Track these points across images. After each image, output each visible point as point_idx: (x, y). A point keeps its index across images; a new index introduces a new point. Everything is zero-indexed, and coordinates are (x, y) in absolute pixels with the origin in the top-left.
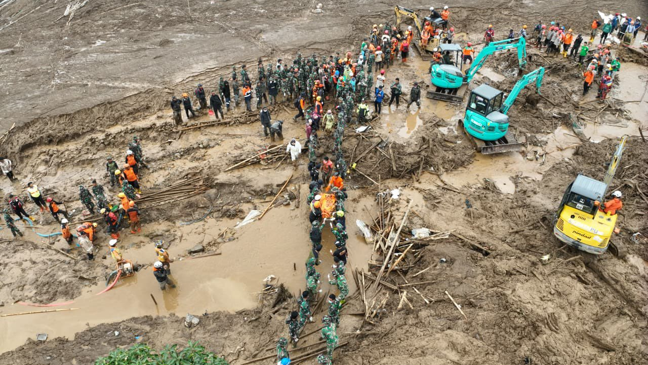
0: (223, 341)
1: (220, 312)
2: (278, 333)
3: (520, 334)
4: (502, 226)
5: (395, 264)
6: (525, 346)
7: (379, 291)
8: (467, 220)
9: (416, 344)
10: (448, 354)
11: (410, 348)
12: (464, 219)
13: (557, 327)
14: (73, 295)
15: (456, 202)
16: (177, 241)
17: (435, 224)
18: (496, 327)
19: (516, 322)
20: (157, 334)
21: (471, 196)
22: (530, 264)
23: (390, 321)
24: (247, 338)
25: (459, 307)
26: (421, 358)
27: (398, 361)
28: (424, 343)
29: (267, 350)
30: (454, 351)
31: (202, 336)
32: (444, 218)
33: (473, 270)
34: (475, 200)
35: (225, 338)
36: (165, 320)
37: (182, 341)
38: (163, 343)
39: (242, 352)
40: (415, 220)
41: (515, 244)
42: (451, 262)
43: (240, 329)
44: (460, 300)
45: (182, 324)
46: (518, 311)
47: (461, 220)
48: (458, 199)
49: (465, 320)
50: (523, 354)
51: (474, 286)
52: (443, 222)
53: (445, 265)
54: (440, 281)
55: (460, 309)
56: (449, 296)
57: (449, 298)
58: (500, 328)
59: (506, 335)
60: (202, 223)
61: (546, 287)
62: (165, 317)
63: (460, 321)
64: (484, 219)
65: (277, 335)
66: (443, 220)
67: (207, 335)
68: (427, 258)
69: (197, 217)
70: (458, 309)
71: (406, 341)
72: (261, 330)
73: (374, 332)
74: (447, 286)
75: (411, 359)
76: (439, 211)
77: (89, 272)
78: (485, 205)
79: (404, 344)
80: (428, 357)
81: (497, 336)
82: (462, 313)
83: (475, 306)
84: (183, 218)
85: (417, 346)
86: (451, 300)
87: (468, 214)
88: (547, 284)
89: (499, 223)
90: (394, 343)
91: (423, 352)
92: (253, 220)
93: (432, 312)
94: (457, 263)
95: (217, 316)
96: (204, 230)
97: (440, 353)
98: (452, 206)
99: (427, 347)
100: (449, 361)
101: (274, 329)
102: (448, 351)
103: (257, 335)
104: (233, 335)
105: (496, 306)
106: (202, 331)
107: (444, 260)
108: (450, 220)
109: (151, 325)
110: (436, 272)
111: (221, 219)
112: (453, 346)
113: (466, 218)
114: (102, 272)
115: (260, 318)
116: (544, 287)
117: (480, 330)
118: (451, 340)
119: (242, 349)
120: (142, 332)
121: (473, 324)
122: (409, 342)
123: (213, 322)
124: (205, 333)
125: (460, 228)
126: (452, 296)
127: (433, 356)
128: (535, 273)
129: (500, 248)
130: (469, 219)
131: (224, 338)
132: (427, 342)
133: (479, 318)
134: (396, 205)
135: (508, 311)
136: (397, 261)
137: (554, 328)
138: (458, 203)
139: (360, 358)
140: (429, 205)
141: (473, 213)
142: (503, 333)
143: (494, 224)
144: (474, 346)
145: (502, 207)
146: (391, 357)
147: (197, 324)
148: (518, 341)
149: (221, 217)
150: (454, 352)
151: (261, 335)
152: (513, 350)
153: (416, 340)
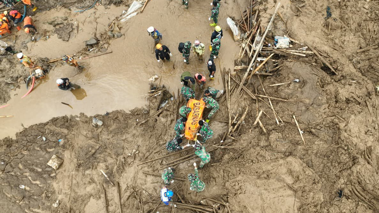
0: (123, 143)
1: (117, 112)
2: (162, 136)
3: (341, 168)
4: (353, 42)
5: (257, 69)
6: (342, 180)
7: (242, 97)
8: (324, 32)
9: (264, 168)
10: (286, 178)
11: (259, 171)
12: (322, 30)
13: (370, 156)
14: (5, 99)
15: (319, 8)
16: (75, 31)
17: (296, 33)
18: (326, 158)
19: (341, 159)
20: (73, 136)
21: (333, 4)
22: (366, 93)
23: (247, 138)
24: (140, 141)
25: (301, 132)
26: (266, 181)
27: (249, 180)
28: (269, 167)
29: (155, 153)
30: (290, 176)
31: (107, 137)
32: (305, 26)
33: (320, 98)
34: (336, 8)
35: (124, 140)
36: (78, 119)
37: (93, 143)
38: (79, 145)
39: (137, 155)
40: (280, 25)
41: (359, 66)
42: (303, 83)
43: (134, 132)
44: (303, 126)
45: (91, 124)
46: (346, 148)
47: (319, 31)
48: (321, 4)
49: (303, 147)
50: (339, 186)
51: (317, 115)
52: (303, 30)
53: (297, 85)
54: (291, 103)
55: (301, 135)
56: (296, 120)
57: (295, 123)
58: (328, 159)
59: (331, 168)
60: (92, 10)
61: (373, 121)
62: (77, 117)
63: (300, 147)
64: (339, 31)
65: (162, 138)
66: (303, 28)
67: (110, 136)
68: (284, 73)
69: (88, 4)
70: (300, 135)
71: (256, 164)
72: (150, 133)
73: (233, 147)
74: (296, 109)
75: (258, 181)
76: (302, 18)
77: (12, 70)
78: (343, 15)
79: (255, 166)
80: (271, 180)
81: (324, 166)
82: (303, 139)
83: (313, 134)
84: (76, 4)
85: (264, 170)
86: (296, 125)
87: (327, 25)
88: (374, 119)
89: (351, 37)
90: (247, 165)
91: (268, 176)
92: (136, 13)
93: (280, 135)
94: (308, 86)
95: (115, 117)
96: (96, 19)
97: (280, 177)
98: (314, 12)
99: (271, 171)
100: (285, 184)
101: (159, 132)
102: (286, 175)
103: (147, 138)
104: (129, 137)
105: (331, 139)
106: (106, 133)
107: (298, 80)
108: (310, 29)
109: (68, 128)
110: (289, 91)
111: (109, 6)
112: (290, 172)
113: (324, 29)
114: (21, 69)
115: (148, 121)
116: (371, 121)
117: (313, 158)
118: (290, 168)
119: (137, 152)
120: (62, 136)
121: (310, 152)
122: (259, 165)
123: (114, 123)
124: (108, 135)
125: (317, 40)
126: (298, 121)
127: (275, 180)
128: (368, 103)
129: (346, 69)
130: (326, 31)
131: (122, 140)
132: (272, 167)
133: (315, 147)
134: (264, 3)
135: (338, 146)
136: (260, 66)
137: (367, 157)
138: (320, 9)
139: (222, 171)
140: (293, 8)
141: (331, 25)
142: (329, 164)
143: (346, 38)
144: (306, 175)
145: (358, 20)
146: (245, 176)
147: (102, 125)
148: (338, 174)
149: (108, 4)
150: (290, 178)
151: (150, 138)
152: (333, 181)
153: (264, 165)
